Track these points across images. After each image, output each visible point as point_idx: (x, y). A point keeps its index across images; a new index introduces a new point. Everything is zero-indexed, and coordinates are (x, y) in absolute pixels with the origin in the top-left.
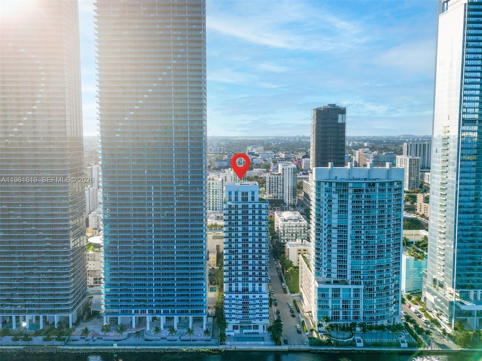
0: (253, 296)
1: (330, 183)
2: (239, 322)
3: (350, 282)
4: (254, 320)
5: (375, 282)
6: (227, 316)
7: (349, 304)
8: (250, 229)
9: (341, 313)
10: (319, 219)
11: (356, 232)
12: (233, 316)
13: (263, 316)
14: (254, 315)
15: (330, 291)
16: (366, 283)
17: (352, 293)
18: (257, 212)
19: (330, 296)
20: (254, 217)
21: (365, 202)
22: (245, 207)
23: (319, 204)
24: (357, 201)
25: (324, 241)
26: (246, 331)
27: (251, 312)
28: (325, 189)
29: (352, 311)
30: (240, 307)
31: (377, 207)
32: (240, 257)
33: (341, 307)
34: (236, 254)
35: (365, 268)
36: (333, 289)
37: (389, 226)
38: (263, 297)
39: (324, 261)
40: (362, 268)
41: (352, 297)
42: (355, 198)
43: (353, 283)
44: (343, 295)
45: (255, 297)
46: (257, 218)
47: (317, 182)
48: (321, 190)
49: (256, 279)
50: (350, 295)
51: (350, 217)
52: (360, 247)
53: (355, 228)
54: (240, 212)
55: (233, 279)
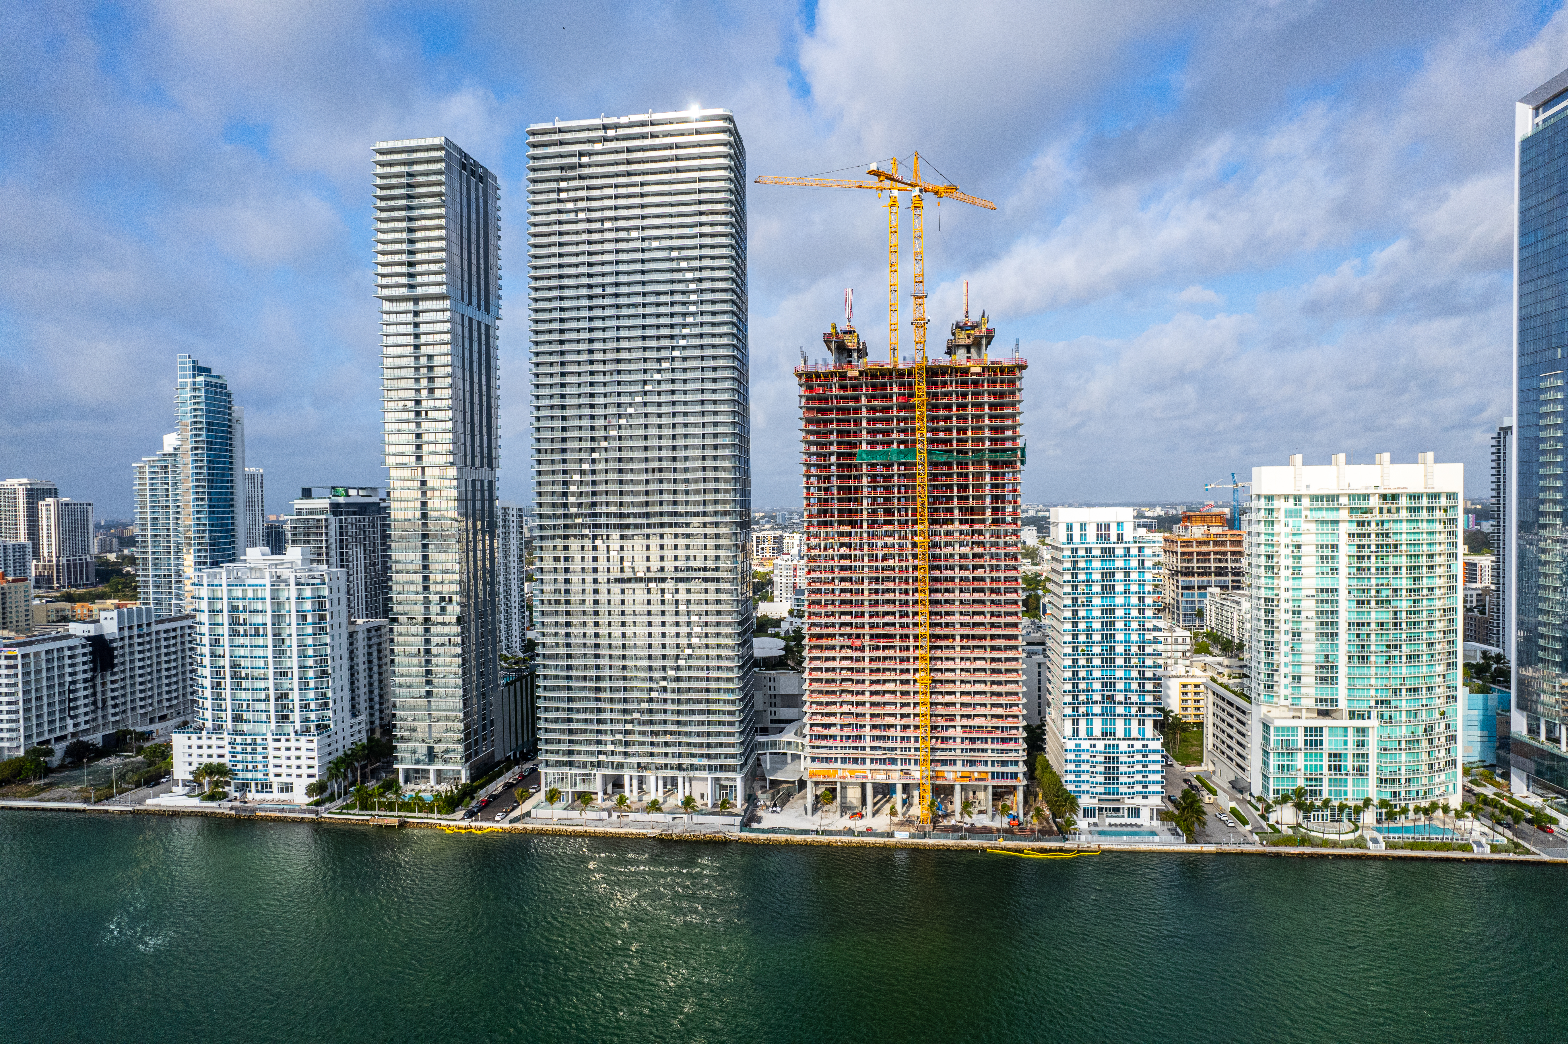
0: (1129, 746)
1: (1298, 499)
2: (1096, 801)
3: (1346, 714)
4: (1131, 796)
5: (1404, 713)
6: (1070, 787)
7: (1342, 763)
8: (1120, 600)
9: (1326, 782)
10: (1273, 578)
11: (1358, 602)
12: (1085, 787)
13: (1151, 788)
14: (1131, 785)
15: (1301, 733)
16: (1382, 716)
17: (1351, 738)
18: (1134, 563)
19: (1301, 744)
20: (1127, 574)
21: (1377, 535)
22: (1108, 552)
23: (1273, 545)
24: (1359, 535)
25: (1283, 627)
26: (1113, 821)
27: (1123, 779)
28: (1286, 511)
29: (1350, 779)
30: (1100, 768)
31: (1404, 548)
32: (1097, 661)
33: (1325, 770)
34: (1089, 655)
35: (1380, 682)
36: (1306, 729)
37: (1431, 589)
38: (1150, 748)
39: (1283, 670)
40: (1373, 682)
41: (1351, 748)
42: (1354, 528)
43: (1352, 715)
44: (1329, 743)
45: (1132, 746)
46: (1134, 576)
47: (1265, 497)
48: (1275, 514)
49: (1134, 710)
50: (1346, 742)
51: (1343, 571)
52: (1368, 635)
53: (1355, 593)
54: (1097, 564)
55: (1082, 709)
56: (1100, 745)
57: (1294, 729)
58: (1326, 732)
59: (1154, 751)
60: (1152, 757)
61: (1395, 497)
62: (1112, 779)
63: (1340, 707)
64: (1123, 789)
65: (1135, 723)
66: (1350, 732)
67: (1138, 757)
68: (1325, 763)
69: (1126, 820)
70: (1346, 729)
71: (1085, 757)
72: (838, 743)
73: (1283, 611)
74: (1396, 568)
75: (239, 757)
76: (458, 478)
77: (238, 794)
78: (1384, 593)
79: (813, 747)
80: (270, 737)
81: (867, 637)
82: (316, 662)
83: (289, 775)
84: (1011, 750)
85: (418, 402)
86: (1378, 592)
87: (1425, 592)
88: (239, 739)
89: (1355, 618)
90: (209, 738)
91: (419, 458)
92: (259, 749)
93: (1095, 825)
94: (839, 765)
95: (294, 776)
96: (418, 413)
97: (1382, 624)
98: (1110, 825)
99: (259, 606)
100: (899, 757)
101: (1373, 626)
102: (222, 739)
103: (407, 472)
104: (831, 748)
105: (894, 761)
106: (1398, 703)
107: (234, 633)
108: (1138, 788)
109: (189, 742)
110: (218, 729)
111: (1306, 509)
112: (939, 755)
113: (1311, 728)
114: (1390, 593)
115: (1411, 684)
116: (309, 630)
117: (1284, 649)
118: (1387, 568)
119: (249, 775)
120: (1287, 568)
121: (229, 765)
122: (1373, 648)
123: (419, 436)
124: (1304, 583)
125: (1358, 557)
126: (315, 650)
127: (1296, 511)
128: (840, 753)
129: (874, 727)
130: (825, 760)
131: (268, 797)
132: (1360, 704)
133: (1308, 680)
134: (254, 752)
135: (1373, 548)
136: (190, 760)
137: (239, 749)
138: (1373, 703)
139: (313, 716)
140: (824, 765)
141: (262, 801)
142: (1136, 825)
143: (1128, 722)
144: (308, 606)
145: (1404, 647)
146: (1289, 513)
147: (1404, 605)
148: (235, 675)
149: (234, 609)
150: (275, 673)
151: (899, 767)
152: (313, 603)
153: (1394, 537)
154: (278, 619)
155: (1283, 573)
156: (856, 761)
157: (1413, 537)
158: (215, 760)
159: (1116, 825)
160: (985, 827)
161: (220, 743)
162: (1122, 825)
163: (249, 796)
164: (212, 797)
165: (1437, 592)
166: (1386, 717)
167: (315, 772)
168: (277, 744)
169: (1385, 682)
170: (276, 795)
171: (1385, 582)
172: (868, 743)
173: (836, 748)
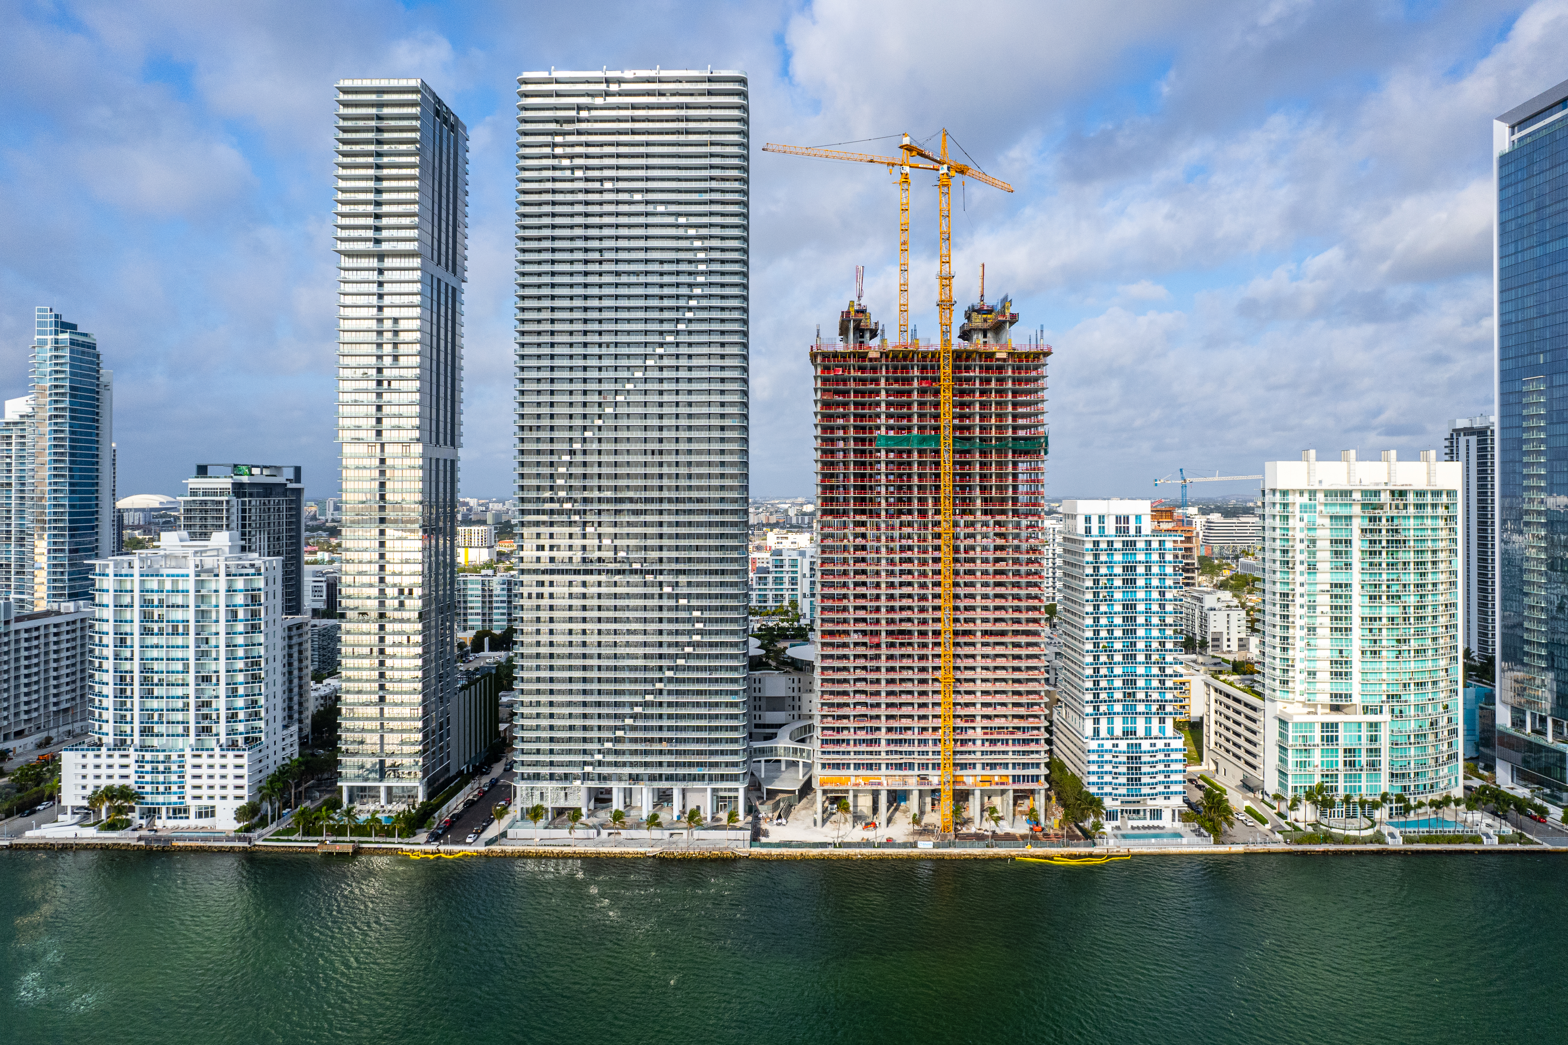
0: (1151, 745)
1: (1313, 493)
2: (1118, 803)
3: (1359, 709)
5: (1412, 707)
6: (1093, 790)
7: (1357, 759)
8: (1141, 595)
9: (1341, 778)
10: (1288, 573)
11: (1371, 597)
12: (1107, 789)
13: (1174, 788)
14: (1153, 786)
15: (1318, 728)
16: (1393, 710)
17: (1365, 733)
18: (1155, 557)
19: (1318, 740)
20: (1148, 568)
21: (1388, 531)
22: (1129, 546)
23: (1288, 540)
24: (1371, 530)
25: (1299, 622)
26: (1136, 823)
27: (1145, 779)
28: (1301, 506)
29: (1364, 774)
30: (1123, 769)
31: (1412, 543)
32: (1118, 658)
33: (1341, 766)
34: (1110, 651)
35: (1392, 676)
36: (1322, 724)
37: (1434, 585)
38: (1172, 746)
39: (1299, 666)
40: (1384, 676)
41: (1365, 744)
42: (1366, 524)
43: (1366, 710)
44: (1344, 739)
45: (1155, 745)
46: (1155, 570)
47: (1280, 491)
48: (1290, 509)
49: (1154, 708)
50: (1360, 738)
51: (1357, 566)
52: (1380, 629)
53: (1367, 588)
54: (1118, 557)
55: (1103, 708)
56: (1123, 745)
57: (1312, 724)
58: (1341, 727)
59: (1176, 750)
60: (1174, 756)
61: (1402, 493)
62: (1134, 780)
63: (1354, 702)
65: (1155, 721)
67: (1160, 757)
68: (1341, 759)
69: (1148, 822)
70: (1360, 724)
71: (1108, 757)
72: (851, 748)
73: (1298, 606)
74: (1405, 563)
76: (423, 456)
77: (144, 822)
78: (1394, 588)
79: (823, 753)
80: (188, 753)
81: (883, 634)
82: (246, 664)
83: (211, 798)
84: (1032, 752)
85: (380, 370)
86: (1388, 587)
87: (1430, 587)
88: (148, 756)
89: (1367, 613)
90: (110, 756)
91: (379, 433)
92: (174, 768)
93: (1118, 828)
94: (852, 771)
95: (217, 798)
96: (379, 383)
97: (1393, 619)
98: (1133, 828)
99: (179, 599)
100: (916, 762)
101: (1384, 621)
102: (127, 756)
103: (362, 449)
104: (844, 753)
105: (911, 766)
106: (1407, 697)
107: (146, 632)
108: (1160, 788)
109: (84, 761)
110: (121, 744)
111: (1321, 504)
113: (1327, 724)
114: (1400, 588)
116: (240, 627)
117: (1299, 644)
118: (1397, 563)
119: (160, 799)
120: (1302, 563)
121: (134, 787)
122: (1384, 643)
123: (379, 408)
124: (1320, 577)
125: (1371, 553)
126: (246, 651)
127: (1311, 506)
128: (852, 759)
130: (837, 766)
131: (183, 823)
132: (1373, 699)
133: (1324, 676)
134: (167, 771)
135: (1384, 544)
136: (84, 782)
137: (148, 767)
138: (1384, 698)
139: (241, 727)
140: (836, 772)
141: (176, 829)
142: (1158, 827)
143: (1148, 720)
144: (239, 599)
145: (1412, 641)
146: (1304, 508)
147: (1412, 600)
148: (145, 681)
149: (146, 603)
150: (196, 677)
151: (916, 772)
152: (246, 596)
153: (1403, 533)
154: (202, 615)
155: (1299, 568)
156: (870, 766)
157: (1419, 533)
158: (117, 782)
159: (1138, 828)
160: (1007, 834)
161: (124, 761)
162: (1144, 828)
163: (159, 823)
164: (112, 826)
165: (1441, 588)
166: (1397, 711)
167: (245, 792)
168: (197, 761)
169: (1396, 676)
170: (193, 821)
171: (1395, 577)
172: (883, 747)
173: (849, 753)
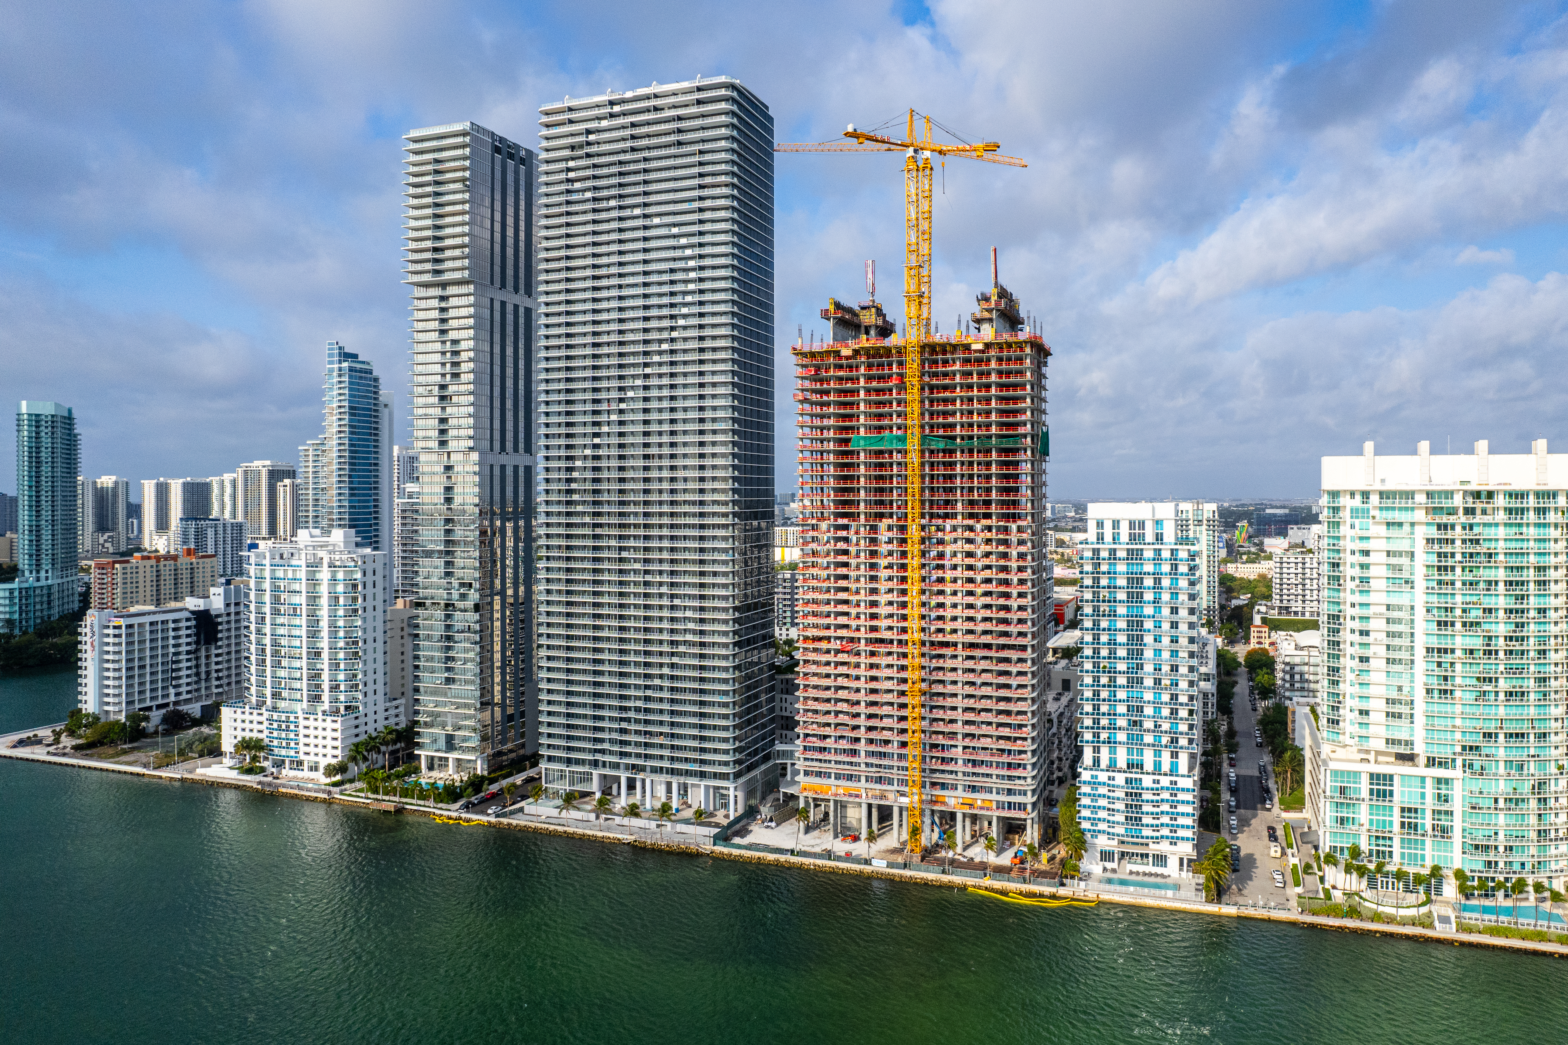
0: (1154, 781)
1: (1366, 495)
2: (1115, 843)
3: (1422, 760)
4: (1157, 840)
5: (1502, 765)
6: (1085, 825)
7: (1419, 821)
8: (1149, 610)
9: (1396, 842)
10: (1338, 590)
11: (1439, 623)
12: (1102, 826)
13: (1181, 833)
14: (1156, 828)
16: (1471, 766)
17: (1430, 790)
18: (1166, 568)
19: (1365, 794)
20: (1158, 581)
21: (1464, 541)
22: (1134, 555)
23: (1338, 551)
24: (1440, 541)
26: (1135, 868)
27: (1146, 820)
28: (1352, 510)
29: (1428, 841)
30: (1120, 806)
31: (1501, 557)
32: (1121, 680)
33: (1396, 828)
35: (1468, 723)
36: (1372, 775)
37: (1542, 611)
38: (1179, 785)
39: (1349, 702)
40: (1458, 722)
41: (1430, 802)
42: (1433, 532)
43: (1431, 762)
44: (1402, 795)
45: (1158, 782)
48: (1341, 514)
50: (1423, 796)
51: (1420, 584)
52: (1452, 664)
53: (1435, 612)
54: (1121, 568)
55: (1104, 736)
56: (1122, 779)
57: (1357, 774)
58: (1397, 781)
59: (1183, 790)
61: (1490, 495)
62: (1134, 819)
63: (1416, 751)
64: (1146, 832)
65: (1166, 756)
66: (1429, 783)
67: (1166, 795)
68: (1396, 819)
69: (1150, 869)
70: (1423, 778)
71: (1103, 790)
72: (832, 757)
73: (1348, 631)
74: (1489, 583)
75: (275, 734)
76: (480, 463)
77: (274, 770)
78: (1474, 613)
79: (805, 759)
80: (300, 714)
81: (863, 642)
83: (316, 755)
84: (1019, 778)
85: (443, 387)
86: (1464, 611)
87: (1532, 614)
88: (275, 716)
89: (1434, 642)
90: (251, 713)
91: (443, 443)
92: (292, 727)
93: (1114, 871)
94: (832, 781)
96: (442, 398)
97: (1471, 652)
98: (1131, 873)
99: (296, 587)
101: (1459, 653)
102: (261, 714)
103: (434, 457)
104: (825, 761)
106: (1493, 751)
109: (235, 716)
110: (260, 705)
111: (1375, 508)
112: (938, 777)
113: (1378, 775)
114: (1480, 613)
115: (1514, 728)
116: (341, 612)
118: (1477, 583)
119: (283, 752)
120: (1353, 579)
121: (267, 741)
122: (1458, 681)
123: (443, 421)
125: (1439, 568)
126: (346, 632)
127: (1363, 509)
128: (833, 768)
129: (871, 741)
130: (819, 774)
132: (1442, 749)
133: (1378, 717)
134: (288, 729)
135: (1458, 557)
137: (275, 725)
138: (1458, 749)
139: (342, 698)
140: (818, 780)
142: (1162, 876)
143: (1158, 753)
144: (340, 588)
145: (1501, 682)
146: (1355, 512)
147: (1502, 629)
148: (276, 653)
149: (276, 589)
150: (308, 653)
153: (1487, 545)
154: (313, 599)
157: (1513, 545)
158: (255, 735)
159: (1138, 873)
161: (260, 719)
162: (1145, 874)
163: (284, 772)
164: (250, 771)
166: (1477, 766)
167: (338, 752)
168: (307, 723)
169: (1474, 723)
170: (306, 774)
171: (1474, 599)
172: (862, 758)
173: (830, 761)
